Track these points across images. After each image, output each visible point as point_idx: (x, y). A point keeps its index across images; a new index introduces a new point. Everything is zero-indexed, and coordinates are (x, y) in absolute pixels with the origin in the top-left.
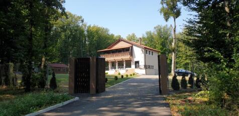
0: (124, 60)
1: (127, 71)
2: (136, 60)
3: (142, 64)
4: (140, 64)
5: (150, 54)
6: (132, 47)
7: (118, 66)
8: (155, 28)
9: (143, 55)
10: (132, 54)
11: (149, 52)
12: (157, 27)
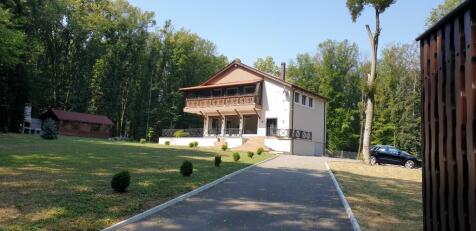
0: (241, 115)
1: (245, 141)
2: (269, 115)
3: (283, 125)
4: (280, 125)
5: (304, 103)
6: (262, 83)
7: (227, 126)
8: (320, 45)
9: (287, 105)
10: (260, 101)
11: (304, 97)
12: (325, 44)
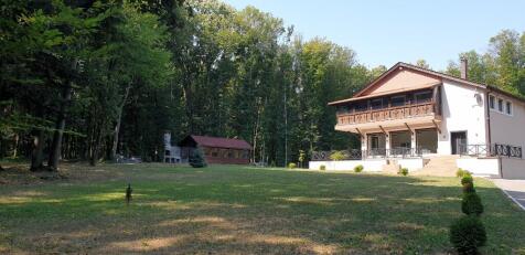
0: (413, 130)
1: (426, 162)
2: (452, 124)
6: (440, 88)
7: (393, 145)
8: (493, 40)
10: (439, 109)
11: (500, 102)
12: (498, 37)
